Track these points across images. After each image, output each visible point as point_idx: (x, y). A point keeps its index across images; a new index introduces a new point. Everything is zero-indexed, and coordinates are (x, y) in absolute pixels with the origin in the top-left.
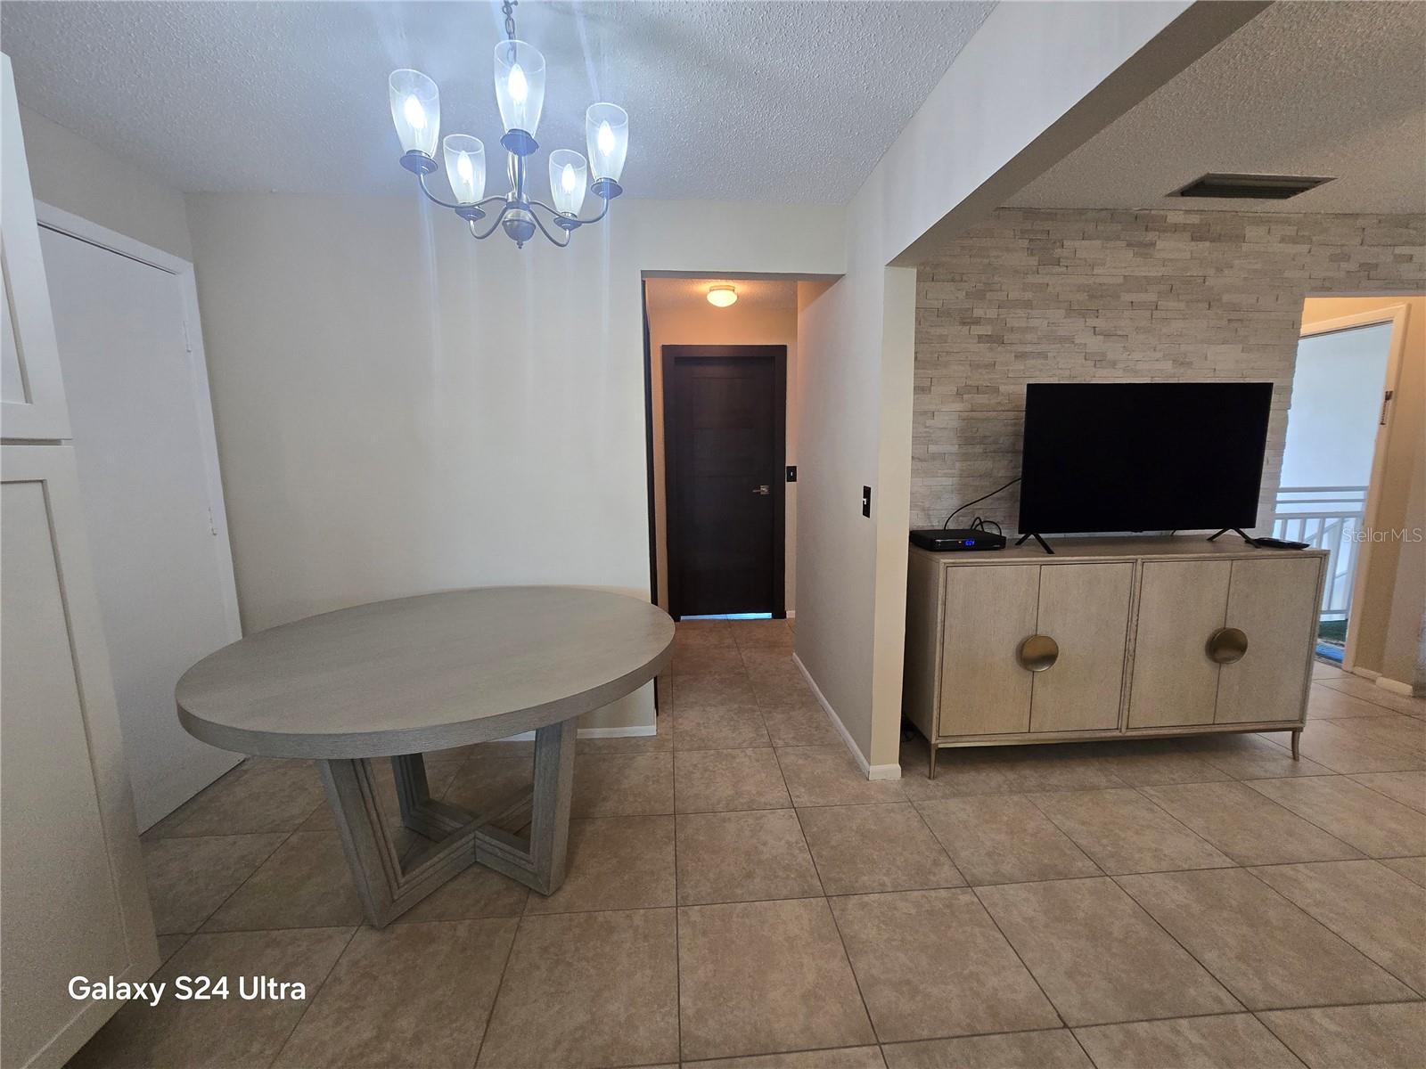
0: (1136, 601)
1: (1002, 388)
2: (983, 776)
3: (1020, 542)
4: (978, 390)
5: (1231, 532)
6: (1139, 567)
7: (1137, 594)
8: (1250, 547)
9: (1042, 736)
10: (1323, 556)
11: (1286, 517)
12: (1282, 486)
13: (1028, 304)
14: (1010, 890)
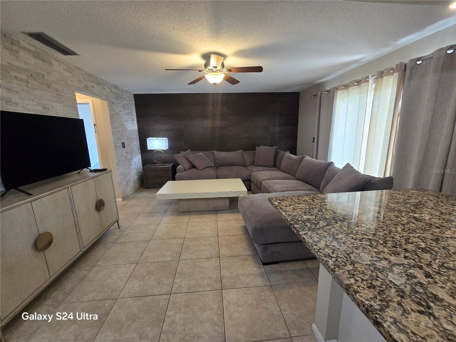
0: (73, 201)
3: (3, 195)
5: (86, 169)
6: (70, 189)
7: (72, 199)
9: (56, 275)
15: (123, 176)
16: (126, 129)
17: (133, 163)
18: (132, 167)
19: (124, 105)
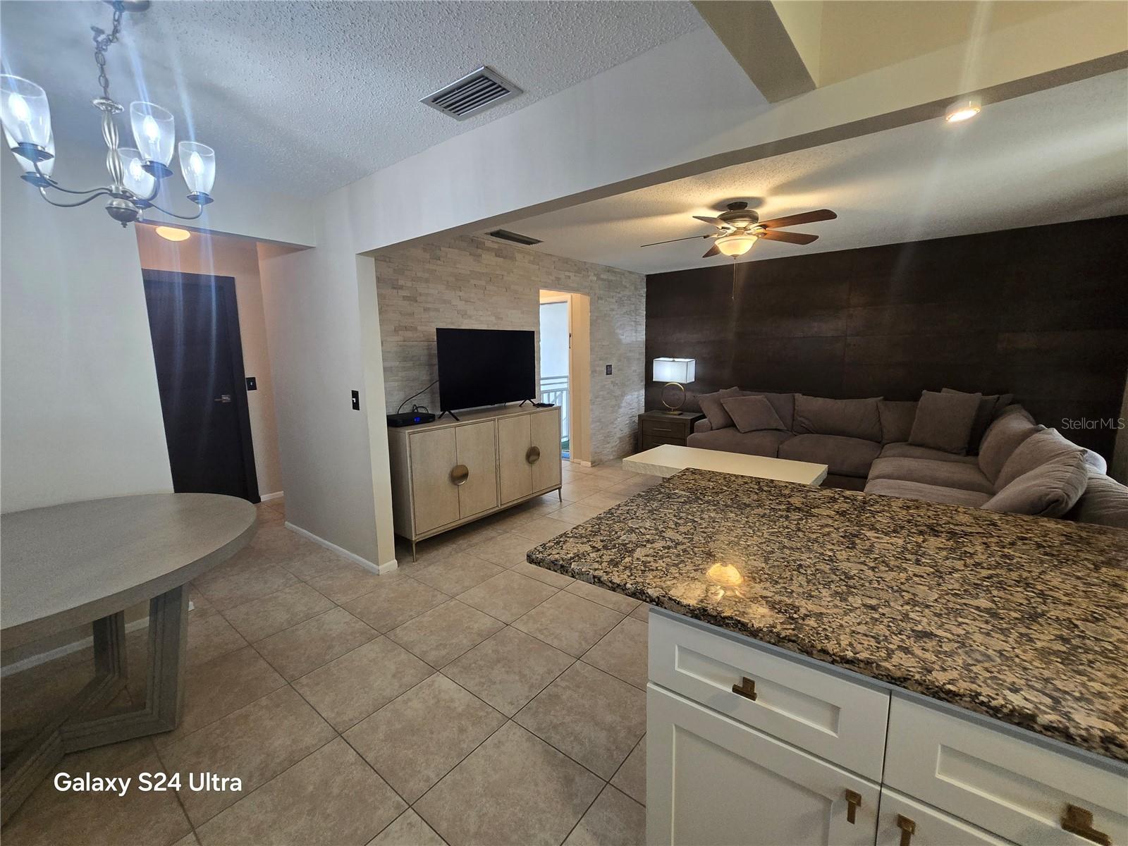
1: (419, 328)
2: (440, 551)
3: (440, 417)
4: (406, 328)
5: (528, 401)
6: (496, 424)
8: (535, 408)
9: (466, 520)
10: (559, 408)
11: (548, 392)
12: (542, 377)
13: (427, 281)
14: (472, 591)
15: (598, 424)
16: (619, 341)
17: (623, 404)
18: (622, 410)
19: (621, 298)
